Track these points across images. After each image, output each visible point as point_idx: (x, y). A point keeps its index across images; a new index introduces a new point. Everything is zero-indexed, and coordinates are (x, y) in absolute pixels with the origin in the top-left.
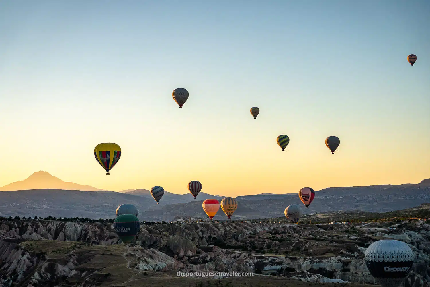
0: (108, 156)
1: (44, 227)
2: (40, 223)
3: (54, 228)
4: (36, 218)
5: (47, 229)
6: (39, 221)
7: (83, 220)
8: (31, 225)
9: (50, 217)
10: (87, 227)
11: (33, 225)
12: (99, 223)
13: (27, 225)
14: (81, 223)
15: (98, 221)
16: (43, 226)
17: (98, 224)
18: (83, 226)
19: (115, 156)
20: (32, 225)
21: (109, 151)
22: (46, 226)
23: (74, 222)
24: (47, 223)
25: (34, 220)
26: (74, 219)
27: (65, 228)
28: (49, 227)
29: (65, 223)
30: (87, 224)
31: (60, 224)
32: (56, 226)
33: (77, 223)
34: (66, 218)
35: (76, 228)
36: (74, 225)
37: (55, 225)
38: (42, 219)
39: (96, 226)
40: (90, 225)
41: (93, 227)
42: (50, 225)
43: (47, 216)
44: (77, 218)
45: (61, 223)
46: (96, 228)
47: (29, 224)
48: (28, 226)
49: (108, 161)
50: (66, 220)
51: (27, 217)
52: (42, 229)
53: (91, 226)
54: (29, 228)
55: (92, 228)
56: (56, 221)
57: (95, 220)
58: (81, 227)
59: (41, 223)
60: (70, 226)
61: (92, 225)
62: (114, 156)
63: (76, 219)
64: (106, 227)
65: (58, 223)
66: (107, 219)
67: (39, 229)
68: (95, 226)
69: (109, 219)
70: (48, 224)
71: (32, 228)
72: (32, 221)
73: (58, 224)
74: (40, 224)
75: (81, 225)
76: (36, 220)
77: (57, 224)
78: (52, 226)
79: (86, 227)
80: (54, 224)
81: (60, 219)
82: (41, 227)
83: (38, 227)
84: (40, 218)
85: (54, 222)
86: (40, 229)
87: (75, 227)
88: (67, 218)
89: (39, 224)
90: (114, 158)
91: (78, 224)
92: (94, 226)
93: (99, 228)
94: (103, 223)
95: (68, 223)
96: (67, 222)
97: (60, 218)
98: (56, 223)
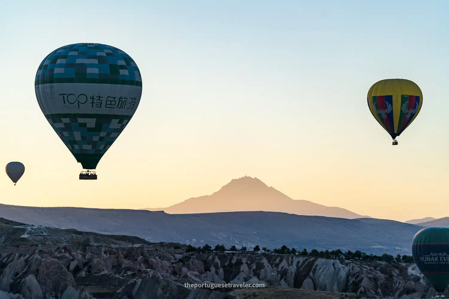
0: (389, 106)
1: (272, 267)
2: (264, 259)
3: (293, 269)
4: (257, 248)
5: (278, 271)
6: (263, 254)
7: (350, 255)
8: (247, 263)
9: (284, 247)
10: (359, 269)
11: (252, 262)
12: (384, 263)
13: (239, 263)
14: (347, 261)
15: (380, 259)
16: (271, 265)
17: (381, 264)
18: (351, 266)
19: (405, 106)
20: (249, 262)
21: (391, 96)
22: (277, 265)
23: (333, 259)
24: (279, 259)
25: (252, 253)
26: (333, 253)
27: (315, 270)
28: (282, 268)
29: (314, 261)
30: (358, 263)
31: (304, 262)
32: (297, 266)
33: (338, 261)
34: (316, 250)
35: (337, 271)
36: (334, 264)
37: (295, 264)
38: (268, 251)
39: (378, 269)
40: (365, 265)
41: (371, 270)
42: (284, 263)
43: (279, 247)
44: (339, 252)
45: (307, 260)
46: (378, 272)
47: (244, 260)
48: (242, 263)
49: (390, 115)
50: (315, 254)
51: (238, 247)
52: (269, 271)
53: (366, 268)
54: (244, 267)
55: (369, 271)
56: (297, 256)
57: (375, 257)
58: (347, 269)
59: (267, 259)
60: (324, 266)
61: (369, 266)
62: (401, 106)
63: (337, 254)
64: (397, 271)
65: (301, 259)
66: (399, 256)
67: (262, 270)
68: (375, 268)
69: (404, 255)
70: (281, 261)
71: (250, 268)
72: (249, 255)
73: (301, 262)
74: (265, 261)
75: (347, 265)
76: (256, 252)
77: (298, 262)
78: (289, 265)
79: (357, 269)
80: (292, 262)
81: (304, 253)
82: (268, 267)
83: (260, 266)
84: (264, 249)
85: (292, 258)
86: (266, 272)
87: (335, 269)
88: (319, 250)
89: (263, 261)
90: (401, 111)
91: (342, 262)
92: (372, 268)
93: (383, 271)
94: (390, 263)
95: (320, 261)
96: (319, 259)
97: (305, 250)
98: (296, 260)
